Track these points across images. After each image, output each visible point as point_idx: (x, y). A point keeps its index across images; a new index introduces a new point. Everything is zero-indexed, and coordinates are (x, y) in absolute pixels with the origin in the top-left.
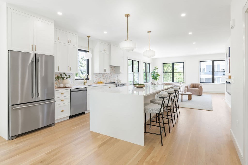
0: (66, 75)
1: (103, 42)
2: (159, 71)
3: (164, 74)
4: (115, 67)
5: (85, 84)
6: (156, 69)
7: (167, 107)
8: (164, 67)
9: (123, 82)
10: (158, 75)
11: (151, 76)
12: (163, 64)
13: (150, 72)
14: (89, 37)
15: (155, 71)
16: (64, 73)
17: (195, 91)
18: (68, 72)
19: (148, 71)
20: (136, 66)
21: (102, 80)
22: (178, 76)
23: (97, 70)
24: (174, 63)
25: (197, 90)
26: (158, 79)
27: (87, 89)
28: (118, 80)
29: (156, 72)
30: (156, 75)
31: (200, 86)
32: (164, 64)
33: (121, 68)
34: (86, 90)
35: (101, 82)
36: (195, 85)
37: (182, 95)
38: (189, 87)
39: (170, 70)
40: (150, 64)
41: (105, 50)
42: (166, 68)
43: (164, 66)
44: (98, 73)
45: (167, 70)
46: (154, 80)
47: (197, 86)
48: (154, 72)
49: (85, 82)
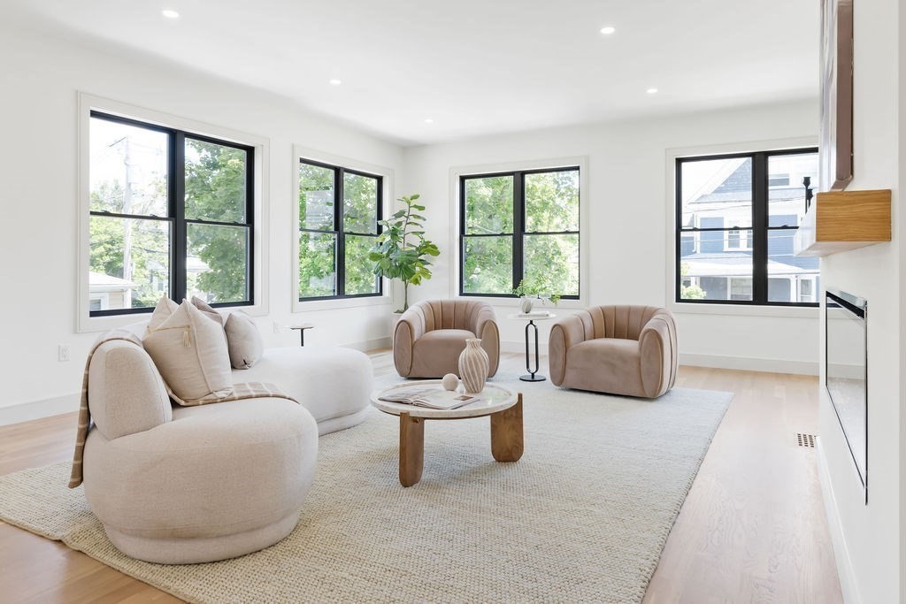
3: (468, 241)
6: (414, 211)
12: (462, 179)
24: (523, 174)
25: (622, 356)
31: (648, 325)
32: (467, 182)
36: (623, 320)
38: (574, 336)
40: (380, 179)
47: (632, 321)
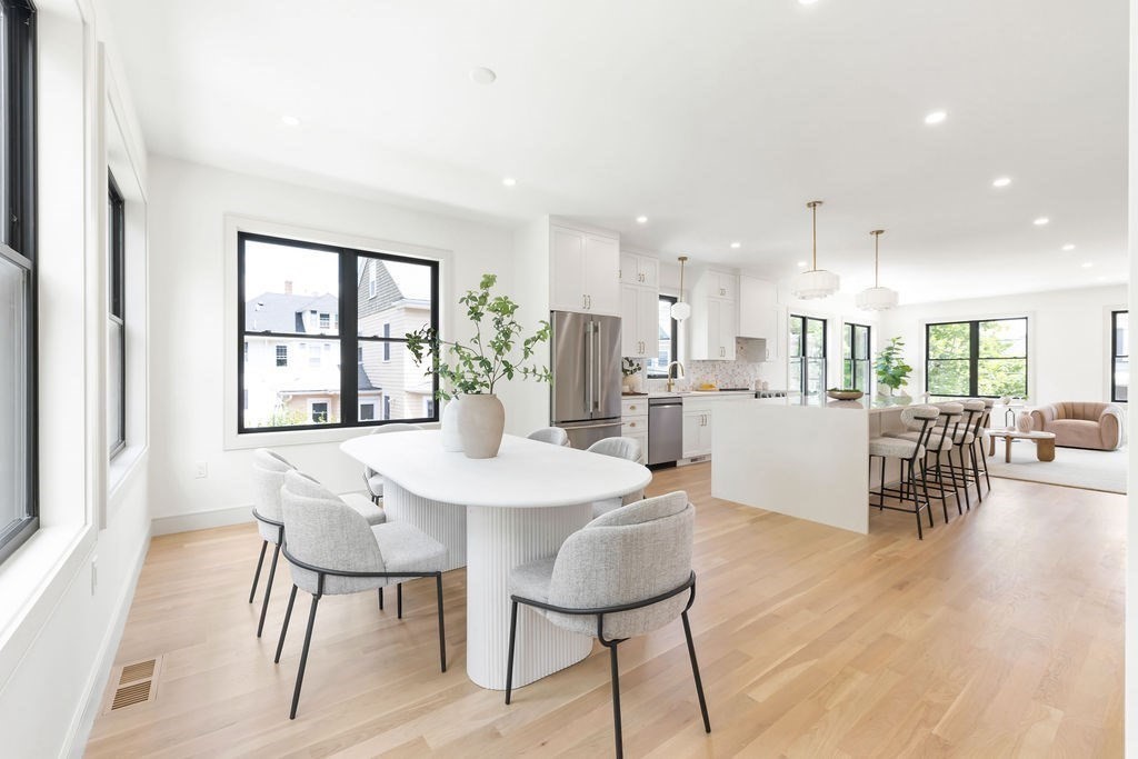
0: (631, 364)
1: (717, 267)
2: (912, 355)
3: (931, 364)
4: (747, 339)
5: (669, 391)
6: (897, 346)
7: (938, 452)
8: (932, 339)
9: (772, 388)
10: (905, 369)
11: (874, 371)
12: (928, 326)
13: (869, 358)
14: (683, 259)
15: (890, 354)
16: (627, 359)
17: (1079, 431)
18: (638, 356)
19: (861, 353)
20: (814, 338)
21: (711, 380)
22: (1002, 374)
23: (701, 351)
24: (978, 322)
25: (1088, 429)
26: (906, 384)
27: (684, 401)
28: (757, 382)
29: (893, 356)
30: (897, 368)
31: (1106, 411)
32: (931, 328)
33: (768, 346)
34: (681, 404)
35: (711, 386)
36: (1080, 410)
37: (1009, 439)
38: (1048, 417)
39: (961, 348)
40: (869, 328)
41: (723, 292)
42: (942, 342)
43: (931, 331)
44: (706, 358)
45: (949, 349)
46: (887, 387)
47: (1089, 412)
48: (888, 359)
49: (669, 385)
